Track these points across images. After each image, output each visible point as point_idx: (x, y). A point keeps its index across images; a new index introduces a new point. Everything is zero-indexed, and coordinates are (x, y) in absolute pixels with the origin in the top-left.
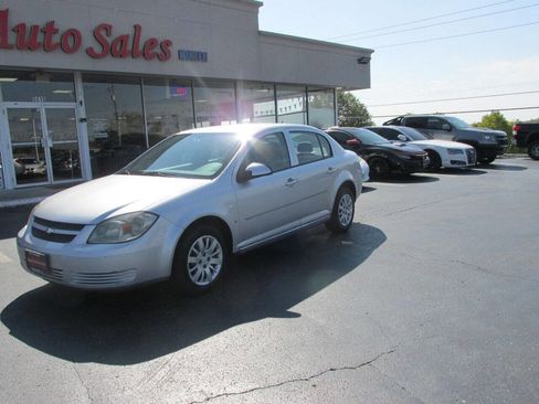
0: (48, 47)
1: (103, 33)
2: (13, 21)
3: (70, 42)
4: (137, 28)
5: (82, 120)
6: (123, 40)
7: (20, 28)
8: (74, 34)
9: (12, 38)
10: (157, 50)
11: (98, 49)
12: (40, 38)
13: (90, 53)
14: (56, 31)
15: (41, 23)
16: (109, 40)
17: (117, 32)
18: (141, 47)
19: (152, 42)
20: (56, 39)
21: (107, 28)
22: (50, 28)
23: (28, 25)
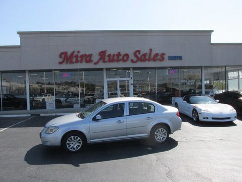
0: (118, 61)
1: (137, 54)
2: (108, 53)
3: (125, 58)
4: (151, 50)
5: (132, 84)
6: (145, 55)
7: (109, 55)
8: (127, 55)
9: (107, 59)
10: (159, 57)
11: (135, 59)
12: (116, 58)
13: (132, 61)
14: (121, 55)
15: (116, 53)
16: (139, 56)
17: (142, 53)
18: (152, 57)
19: (157, 55)
20: (121, 57)
21: (139, 51)
22: (119, 54)
23: (112, 54)
